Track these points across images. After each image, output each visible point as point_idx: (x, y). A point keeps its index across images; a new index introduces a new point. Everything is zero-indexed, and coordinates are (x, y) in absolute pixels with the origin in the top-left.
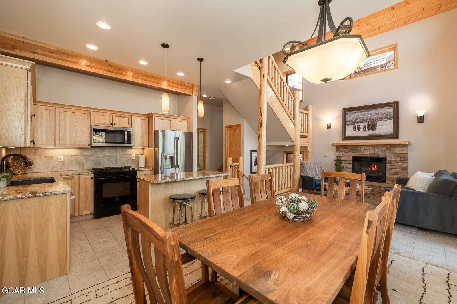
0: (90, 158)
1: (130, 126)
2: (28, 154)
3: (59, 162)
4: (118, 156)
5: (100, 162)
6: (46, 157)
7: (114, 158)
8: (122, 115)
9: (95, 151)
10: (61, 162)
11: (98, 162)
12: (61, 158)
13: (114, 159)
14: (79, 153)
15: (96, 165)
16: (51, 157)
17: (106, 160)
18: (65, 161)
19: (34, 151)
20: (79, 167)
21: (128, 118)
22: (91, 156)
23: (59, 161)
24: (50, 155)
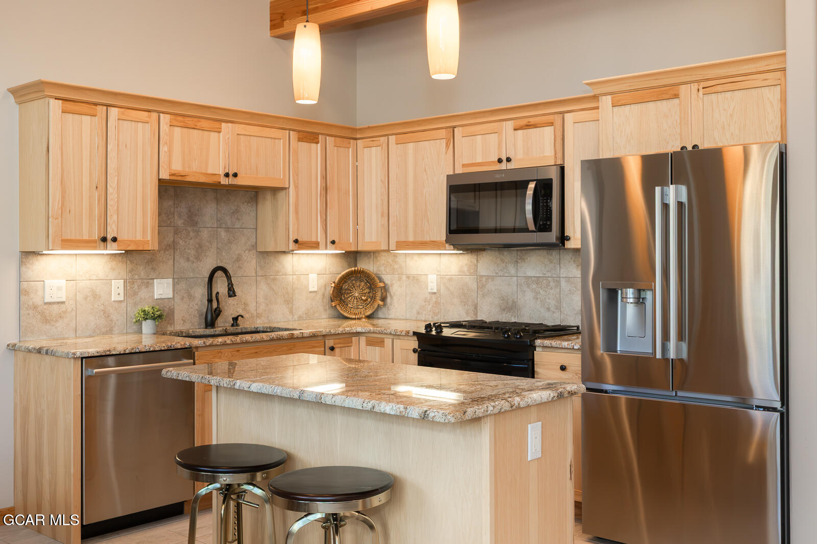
0: (491, 286)
1: (560, 155)
2: (383, 268)
3: (430, 293)
4: (563, 283)
5: (514, 302)
6: (408, 277)
7: (552, 289)
8: (532, 120)
9: (503, 261)
10: (433, 296)
11: (510, 303)
12: (432, 283)
13: (552, 291)
14: (465, 269)
15: (504, 310)
16: (415, 280)
17: (529, 295)
18: (439, 290)
19: (391, 262)
20: (467, 314)
21: (551, 124)
22: (492, 278)
23: (429, 291)
24: (414, 272)
